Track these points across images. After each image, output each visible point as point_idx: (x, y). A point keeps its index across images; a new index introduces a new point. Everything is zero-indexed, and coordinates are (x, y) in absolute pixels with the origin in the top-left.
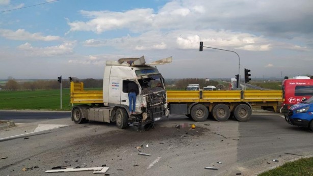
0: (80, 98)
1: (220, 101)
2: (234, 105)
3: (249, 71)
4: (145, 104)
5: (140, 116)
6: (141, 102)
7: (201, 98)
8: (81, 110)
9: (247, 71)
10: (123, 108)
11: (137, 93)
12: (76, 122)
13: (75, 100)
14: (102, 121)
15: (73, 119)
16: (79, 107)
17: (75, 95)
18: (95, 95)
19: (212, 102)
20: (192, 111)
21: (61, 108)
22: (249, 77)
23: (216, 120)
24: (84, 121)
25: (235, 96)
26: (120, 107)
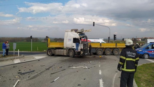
0: (52, 45)
1: (108, 47)
2: (113, 49)
3: (116, 35)
4: (82, 48)
5: (80, 52)
6: (81, 47)
7: (101, 46)
8: (52, 50)
9: (115, 36)
10: (73, 49)
11: (79, 43)
12: (49, 55)
13: (50, 46)
14: (63, 55)
15: (48, 54)
16: (51, 49)
17: (50, 44)
18: (58, 44)
19: (105, 48)
20: (97, 51)
21: (32, 50)
22: (116, 38)
23: (106, 55)
24: (53, 55)
25: (114, 45)
26: (71, 49)
